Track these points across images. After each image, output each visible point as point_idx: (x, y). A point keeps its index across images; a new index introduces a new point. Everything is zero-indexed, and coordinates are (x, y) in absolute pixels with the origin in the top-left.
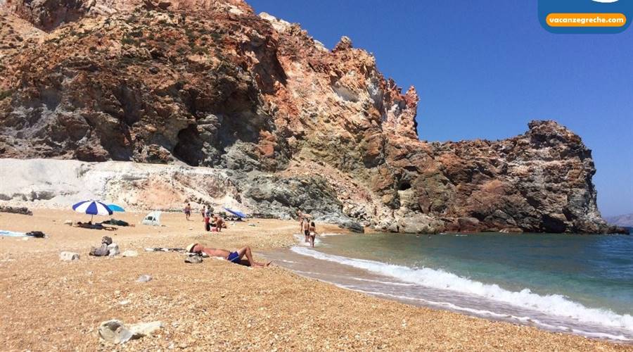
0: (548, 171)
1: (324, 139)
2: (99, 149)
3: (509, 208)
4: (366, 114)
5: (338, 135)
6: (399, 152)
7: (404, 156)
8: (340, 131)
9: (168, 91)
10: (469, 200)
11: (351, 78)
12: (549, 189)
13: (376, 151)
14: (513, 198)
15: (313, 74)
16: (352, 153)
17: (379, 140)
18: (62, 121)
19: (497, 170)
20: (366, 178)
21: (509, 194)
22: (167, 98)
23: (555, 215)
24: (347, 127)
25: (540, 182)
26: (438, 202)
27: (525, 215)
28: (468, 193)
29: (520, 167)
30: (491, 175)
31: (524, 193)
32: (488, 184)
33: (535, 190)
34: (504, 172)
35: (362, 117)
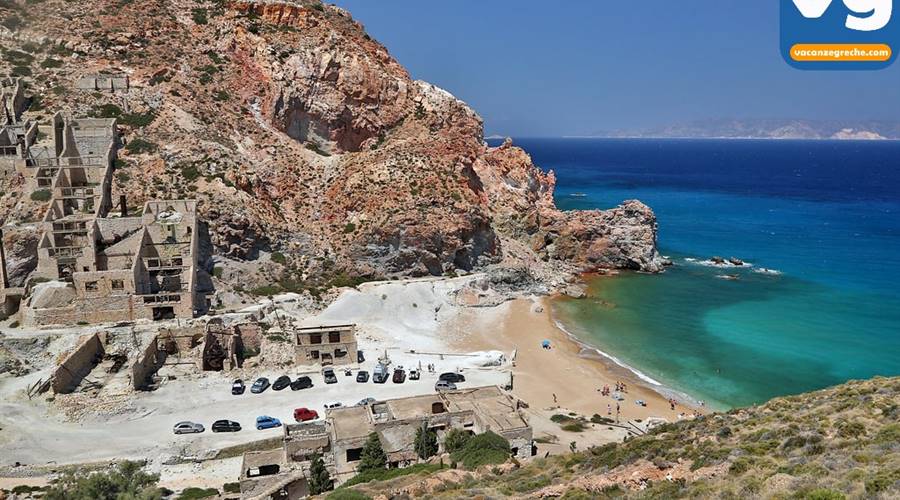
0: (633, 233)
1: (502, 218)
2: (424, 269)
3: (611, 256)
4: (527, 198)
5: (510, 214)
6: (547, 221)
7: (549, 223)
8: (512, 212)
9: (454, 233)
10: (588, 250)
11: (515, 172)
12: (633, 244)
13: (535, 224)
14: (612, 250)
15: (489, 167)
16: (519, 225)
17: (536, 215)
18: (403, 255)
19: (605, 232)
20: (528, 241)
21: (611, 247)
22: (454, 237)
23: (634, 260)
24: (515, 207)
25: (628, 240)
26: (569, 253)
27: (619, 259)
28: (587, 247)
29: (617, 230)
30: (601, 235)
31: (619, 247)
32: (599, 241)
33: (625, 244)
34: (609, 233)
35: (525, 201)
